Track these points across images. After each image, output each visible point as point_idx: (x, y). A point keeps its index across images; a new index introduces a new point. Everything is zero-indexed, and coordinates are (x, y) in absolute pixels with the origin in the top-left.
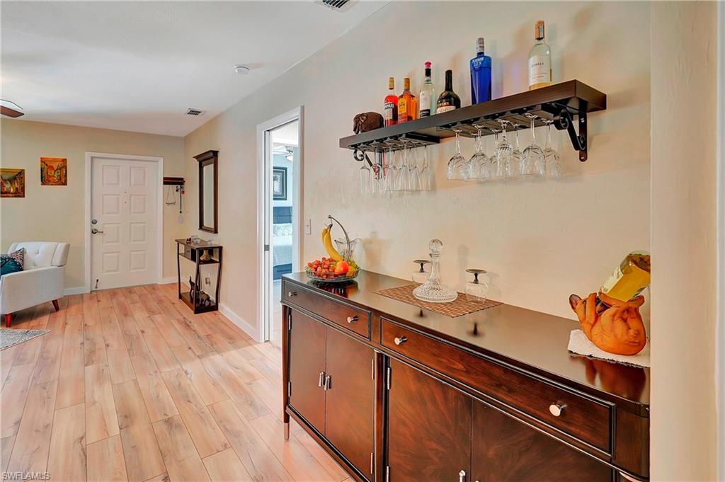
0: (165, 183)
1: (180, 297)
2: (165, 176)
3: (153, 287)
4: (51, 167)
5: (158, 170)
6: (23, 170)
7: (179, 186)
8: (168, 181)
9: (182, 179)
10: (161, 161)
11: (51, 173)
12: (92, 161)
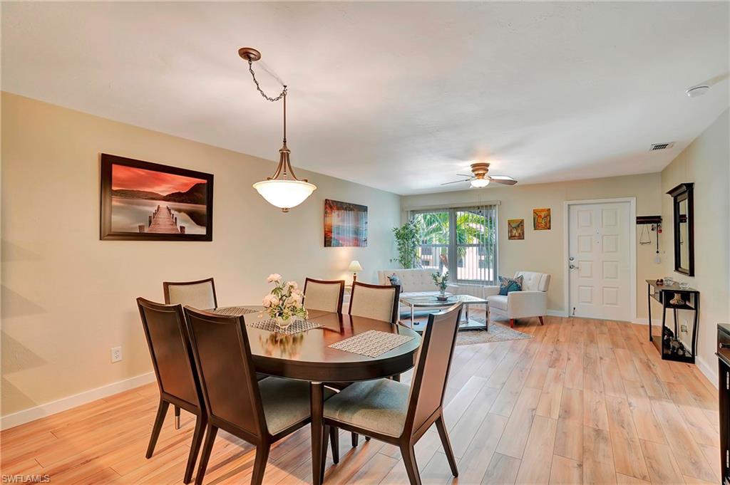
0: (638, 223)
1: (651, 339)
2: (638, 216)
3: (626, 325)
4: (540, 216)
5: (631, 210)
6: (523, 220)
7: (655, 225)
8: (641, 220)
9: (659, 217)
10: (633, 200)
11: (540, 220)
12: (569, 208)
